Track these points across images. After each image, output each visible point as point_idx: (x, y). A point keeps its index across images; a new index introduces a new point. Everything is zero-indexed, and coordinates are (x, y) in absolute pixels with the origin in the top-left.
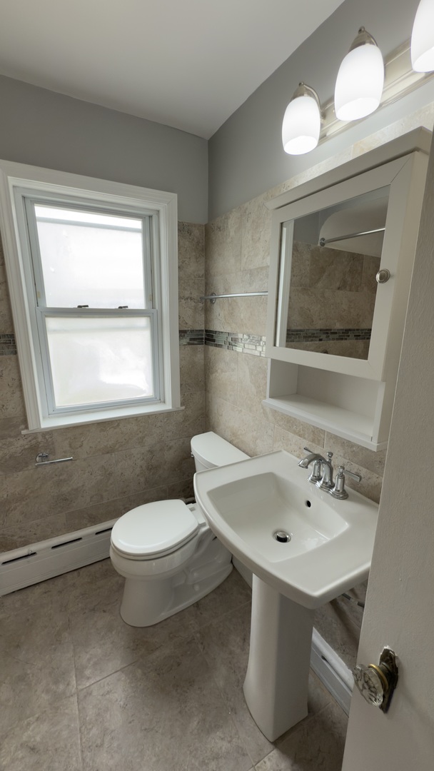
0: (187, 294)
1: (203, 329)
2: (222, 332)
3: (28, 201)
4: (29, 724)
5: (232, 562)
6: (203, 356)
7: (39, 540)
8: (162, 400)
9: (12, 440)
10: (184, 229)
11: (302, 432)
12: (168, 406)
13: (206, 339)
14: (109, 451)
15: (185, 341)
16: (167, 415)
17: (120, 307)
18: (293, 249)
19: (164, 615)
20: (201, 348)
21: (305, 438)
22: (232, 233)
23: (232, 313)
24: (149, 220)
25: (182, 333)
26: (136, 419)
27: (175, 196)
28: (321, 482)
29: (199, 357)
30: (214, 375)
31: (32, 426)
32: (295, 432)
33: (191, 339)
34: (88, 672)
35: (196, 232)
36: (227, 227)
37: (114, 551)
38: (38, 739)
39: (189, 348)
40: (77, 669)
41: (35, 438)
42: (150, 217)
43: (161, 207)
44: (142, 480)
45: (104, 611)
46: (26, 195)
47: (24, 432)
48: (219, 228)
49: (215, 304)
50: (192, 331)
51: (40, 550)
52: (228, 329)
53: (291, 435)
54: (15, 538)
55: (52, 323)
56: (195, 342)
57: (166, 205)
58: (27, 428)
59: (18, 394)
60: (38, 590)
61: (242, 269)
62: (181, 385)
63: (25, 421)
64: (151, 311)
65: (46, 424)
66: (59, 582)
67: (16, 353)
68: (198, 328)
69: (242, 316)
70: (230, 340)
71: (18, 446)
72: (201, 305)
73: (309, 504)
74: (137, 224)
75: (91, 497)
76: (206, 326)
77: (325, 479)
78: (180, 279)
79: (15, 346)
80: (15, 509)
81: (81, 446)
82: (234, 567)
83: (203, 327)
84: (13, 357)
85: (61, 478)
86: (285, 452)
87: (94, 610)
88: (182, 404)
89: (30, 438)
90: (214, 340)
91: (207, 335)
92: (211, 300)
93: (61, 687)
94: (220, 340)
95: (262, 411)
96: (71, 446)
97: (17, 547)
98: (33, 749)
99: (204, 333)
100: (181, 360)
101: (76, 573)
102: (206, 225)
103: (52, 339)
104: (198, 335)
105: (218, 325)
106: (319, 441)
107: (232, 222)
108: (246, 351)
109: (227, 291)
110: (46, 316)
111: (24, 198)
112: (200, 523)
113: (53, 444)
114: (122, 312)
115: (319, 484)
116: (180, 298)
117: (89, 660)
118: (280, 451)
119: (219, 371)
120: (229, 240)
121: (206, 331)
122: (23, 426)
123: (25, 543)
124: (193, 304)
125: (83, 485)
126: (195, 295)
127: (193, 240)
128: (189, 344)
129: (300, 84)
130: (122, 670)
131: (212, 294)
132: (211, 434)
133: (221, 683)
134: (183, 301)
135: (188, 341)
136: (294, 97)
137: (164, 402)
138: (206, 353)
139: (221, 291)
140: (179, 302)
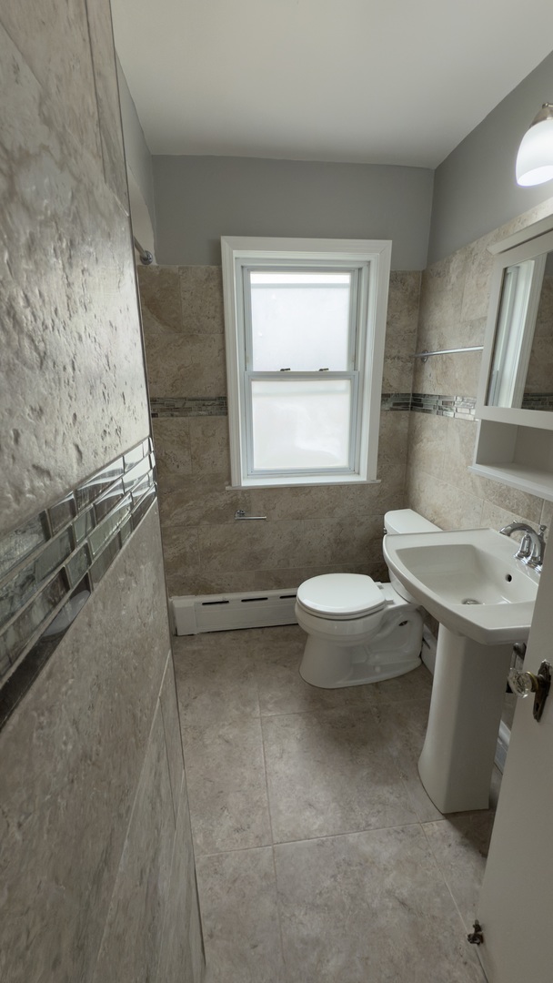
0: (394, 352)
1: (410, 392)
2: (432, 396)
3: (246, 270)
4: (224, 725)
5: (420, 656)
6: (407, 424)
7: (232, 591)
8: (356, 471)
9: (218, 494)
10: (396, 279)
11: (515, 507)
12: (362, 478)
13: (413, 404)
14: (299, 517)
15: (389, 405)
16: (361, 487)
17: (321, 370)
18: (543, 287)
19: (341, 683)
20: (405, 414)
21: (518, 514)
22: (453, 279)
23: (445, 373)
24: (358, 272)
25: (385, 397)
26: (328, 487)
27: (390, 243)
28: (530, 558)
29: (403, 425)
30: (418, 445)
31: (235, 483)
32: (507, 508)
33: (395, 404)
34: (270, 706)
35: (411, 281)
36: (448, 272)
37: (299, 606)
38: (231, 737)
39: (391, 414)
40: (260, 702)
41: (236, 495)
42: (360, 269)
43: (373, 257)
44: (329, 553)
45: (285, 666)
46: (244, 264)
47: (227, 488)
48: (439, 274)
49: (426, 364)
50: (397, 395)
51: (232, 600)
52: (439, 392)
53: (502, 510)
54: (213, 584)
55: (257, 387)
56: (400, 407)
57: (377, 255)
58: (230, 484)
59: (225, 452)
60: (228, 636)
61: (462, 320)
62: (379, 455)
63: (229, 478)
64: (353, 374)
65: (246, 483)
66: (246, 634)
67: (227, 414)
68: (403, 391)
69: (457, 375)
70: (440, 404)
71: (222, 500)
72: (410, 365)
73: (509, 578)
74: (345, 279)
75: (279, 561)
76: (413, 389)
77: (534, 553)
78: (387, 336)
79: (227, 408)
80: (215, 557)
81: (274, 508)
82: (423, 662)
83: (410, 391)
84: (223, 417)
85: (254, 536)
86: (493, 531)
87: (275, 662)
88: (378, 477)
89: (231, 495)
90: (422, 405)
91: (414, 400)
92: (422, 359)
93: (248, 709)
94: (429, 404)
95: (471, 484)
96: (265, 507)
97: (214, 593)
98: (227, 742)
99: (411, 397)
100: (381, 427)
101: (260, 630)
102: (423, 271)
103: (256, 402)
104: (403, 399)
105: (428, 388)
106: (534, 516)
107: (455, 265)
108: (457, 416)
109: (441, 347)
110: (253, 380)
111: (242, 267)
112: (388, 599)
113: (250, 502)
114: (323, 374)
115: (525, 560)
116: (386, 357)
117: (271, 698)
118: (488, 529)
119: (424, 440)
120: (449, 287)
121: (414, 395)
122: (227, 483)
123: (221, 591)
124: (401, 364)
125: (273, 547)
126: (404, 353)
127: (407, 290)
128: (392, 409)
129: (544, 105)
130: (299, 714)
131: (424, 352)
132: (408, 511)
133: (395, 754)
134: (389, 361)
135: (391, 406)
136: (534, 123)
137: (359, 474)
138: (411, 419)
139: (435, 347)
140: (385, 361)
